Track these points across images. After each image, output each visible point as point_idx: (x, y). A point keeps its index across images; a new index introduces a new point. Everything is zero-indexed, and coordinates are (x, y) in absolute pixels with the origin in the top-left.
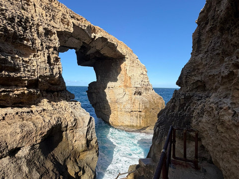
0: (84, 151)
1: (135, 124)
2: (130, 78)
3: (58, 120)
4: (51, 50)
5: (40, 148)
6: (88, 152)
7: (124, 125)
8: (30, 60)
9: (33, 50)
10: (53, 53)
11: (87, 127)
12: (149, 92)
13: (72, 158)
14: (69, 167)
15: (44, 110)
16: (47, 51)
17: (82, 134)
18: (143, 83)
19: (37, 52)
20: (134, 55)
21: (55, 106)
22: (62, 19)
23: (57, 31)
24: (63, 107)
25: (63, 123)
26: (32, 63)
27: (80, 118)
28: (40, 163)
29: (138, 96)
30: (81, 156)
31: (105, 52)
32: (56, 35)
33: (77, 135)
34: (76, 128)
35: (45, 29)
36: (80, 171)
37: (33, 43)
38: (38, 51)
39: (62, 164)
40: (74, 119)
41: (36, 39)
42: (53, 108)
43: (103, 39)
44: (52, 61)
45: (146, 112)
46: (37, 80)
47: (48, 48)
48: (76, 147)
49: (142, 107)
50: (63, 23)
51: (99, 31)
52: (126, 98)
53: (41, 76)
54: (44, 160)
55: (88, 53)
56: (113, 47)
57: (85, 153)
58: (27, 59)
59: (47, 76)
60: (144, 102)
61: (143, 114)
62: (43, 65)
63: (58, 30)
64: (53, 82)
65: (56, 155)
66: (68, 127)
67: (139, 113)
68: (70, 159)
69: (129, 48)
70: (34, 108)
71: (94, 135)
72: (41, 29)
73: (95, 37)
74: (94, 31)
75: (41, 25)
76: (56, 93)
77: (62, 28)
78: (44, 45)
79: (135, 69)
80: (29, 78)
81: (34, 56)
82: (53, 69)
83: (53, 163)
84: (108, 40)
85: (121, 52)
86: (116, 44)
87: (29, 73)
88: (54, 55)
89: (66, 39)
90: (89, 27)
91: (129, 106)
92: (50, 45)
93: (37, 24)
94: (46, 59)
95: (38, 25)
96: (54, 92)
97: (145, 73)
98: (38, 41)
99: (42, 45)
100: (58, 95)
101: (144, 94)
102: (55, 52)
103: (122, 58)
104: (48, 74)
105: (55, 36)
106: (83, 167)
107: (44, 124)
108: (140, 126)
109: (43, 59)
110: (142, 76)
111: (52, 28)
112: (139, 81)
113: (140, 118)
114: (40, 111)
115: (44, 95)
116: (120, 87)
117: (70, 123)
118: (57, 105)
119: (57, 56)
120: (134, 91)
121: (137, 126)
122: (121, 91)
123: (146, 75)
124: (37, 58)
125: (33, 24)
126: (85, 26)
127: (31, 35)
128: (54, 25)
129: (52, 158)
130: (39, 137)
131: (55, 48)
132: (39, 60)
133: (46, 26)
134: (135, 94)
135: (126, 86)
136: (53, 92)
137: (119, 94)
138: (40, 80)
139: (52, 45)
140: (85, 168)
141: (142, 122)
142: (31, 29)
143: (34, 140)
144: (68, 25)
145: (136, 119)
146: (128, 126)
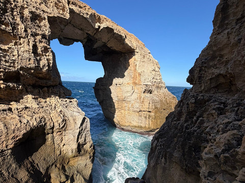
0: (74, 157)
1: (143, 125)
2: (140, 74)
3: (41, 121)
4: (39, 38)
5: (12, 154)
6: (80, 158)
7: (132, 125)
8: (10, 48)
9: (14, 36)
10: (41, 42)
11: (79, 130)
12: (161, 91)
13: (58, 165)
14: (53, 175)
15: (26, 108)
16: (32, 39)
17: (73, 137)
18: (154, 80)
19: (20, 40)
20: (146, 49)
21: (42, 103)
22: (56, 3)
23: (48, 17)
24: (53, 105)
25: (48, 124)
26: (12, 52)
27: (71, 118)
28: (9, 173)
29: (148, 95)
30: (72, 162)
31: (112, 45)
32: (47, 20)
33: (67, 139)
34: (65, 130)
35: (31, 12)
36: (67, 180)
37: (14, 28)
38: (20, 38)
39: (43, 172)
40: (62, 120)
41: (18, 25)
42: (38, 106)
43: (109, 30)
44: (39, 51)
45: (156, 113)
46: (17, 73)
47: (34, 35)
48: (65, 152)
49: (152, 107)
50: (58, 8)
51: (105, 20)
52: (135, 96)
53: (22, 68)
54: (16, 169)
55: (95, 46)
56: (120, 39)
57: (76, 159)
58: (6, 47)
59: (31, 69)
60: (154, 102)
61: (152, 114)
62: (26, 55)
63: (50, 15)
64: (40, 75)
65: (36, 162)
66: (55, 129)
67: (148, 113)
68: (56, 166)
69: (140, 42)
70: (14, 105)
71: (89, 139)
72: (26, 13)
73: (99, 27)
74: (99, 20)
75: (27, 8)
76: (46, 89)
77: (55, 13)
78: (29, 31)
79: (146, 65)
80: (5, 70)
81: (16, 44)
82: (40, 60)
83: (29, 172)
84: (115, 31)
85: (130, 45)
86: (124, 35)
87: (7, 64)
88: (43, 44)
89: (62, 27)
90: (93, 16)
91: (137, 105)
92: (38, 32)
93: (22, 6)
94: (31, 48)
95: (23, 8)
96: (44, 87)
97: (157, 69)
98: (21, 27)
99: (26, 31)
100: (48, 90)
101: (155, 92)
102: (44, 40)
103: (131, 52)
104: (33, 65)
105: (45, 23)
106: (73, 176)
107: (19, 125)
108: (149, 128)
109: (27, 48)
110: (154, 73)
111: (42, 13)
112: (150, 78)
113: (149, 118)
114: (21, 109)
115: (29, 90)
116: (128, 84)
117: (56, 125)
118: (46, 102)
119: (46, 45)
120: (144, 89)
121: (145, 127)
122: (129, 88)
123: (158, 71)
124: (19, 46)
125: (15, 5)
126: (87, 14)
127: (13, 19)
128: (45, 9)
129: (29, 166)
130: (10, 142)
131: (44, 36)
132: (22, 49)
133: (34, 10)
134: (144, 92)
135: (135, 84)
136: (42, 87)
137: (128, 92)
138: (21, 72)
139: (40, 32)
140: (75, 176)
141: (151, 123)
142: (12, 12)
143: (4, 145)
144: (63, 10)
145: (144, 119)
146: (136, 127)
